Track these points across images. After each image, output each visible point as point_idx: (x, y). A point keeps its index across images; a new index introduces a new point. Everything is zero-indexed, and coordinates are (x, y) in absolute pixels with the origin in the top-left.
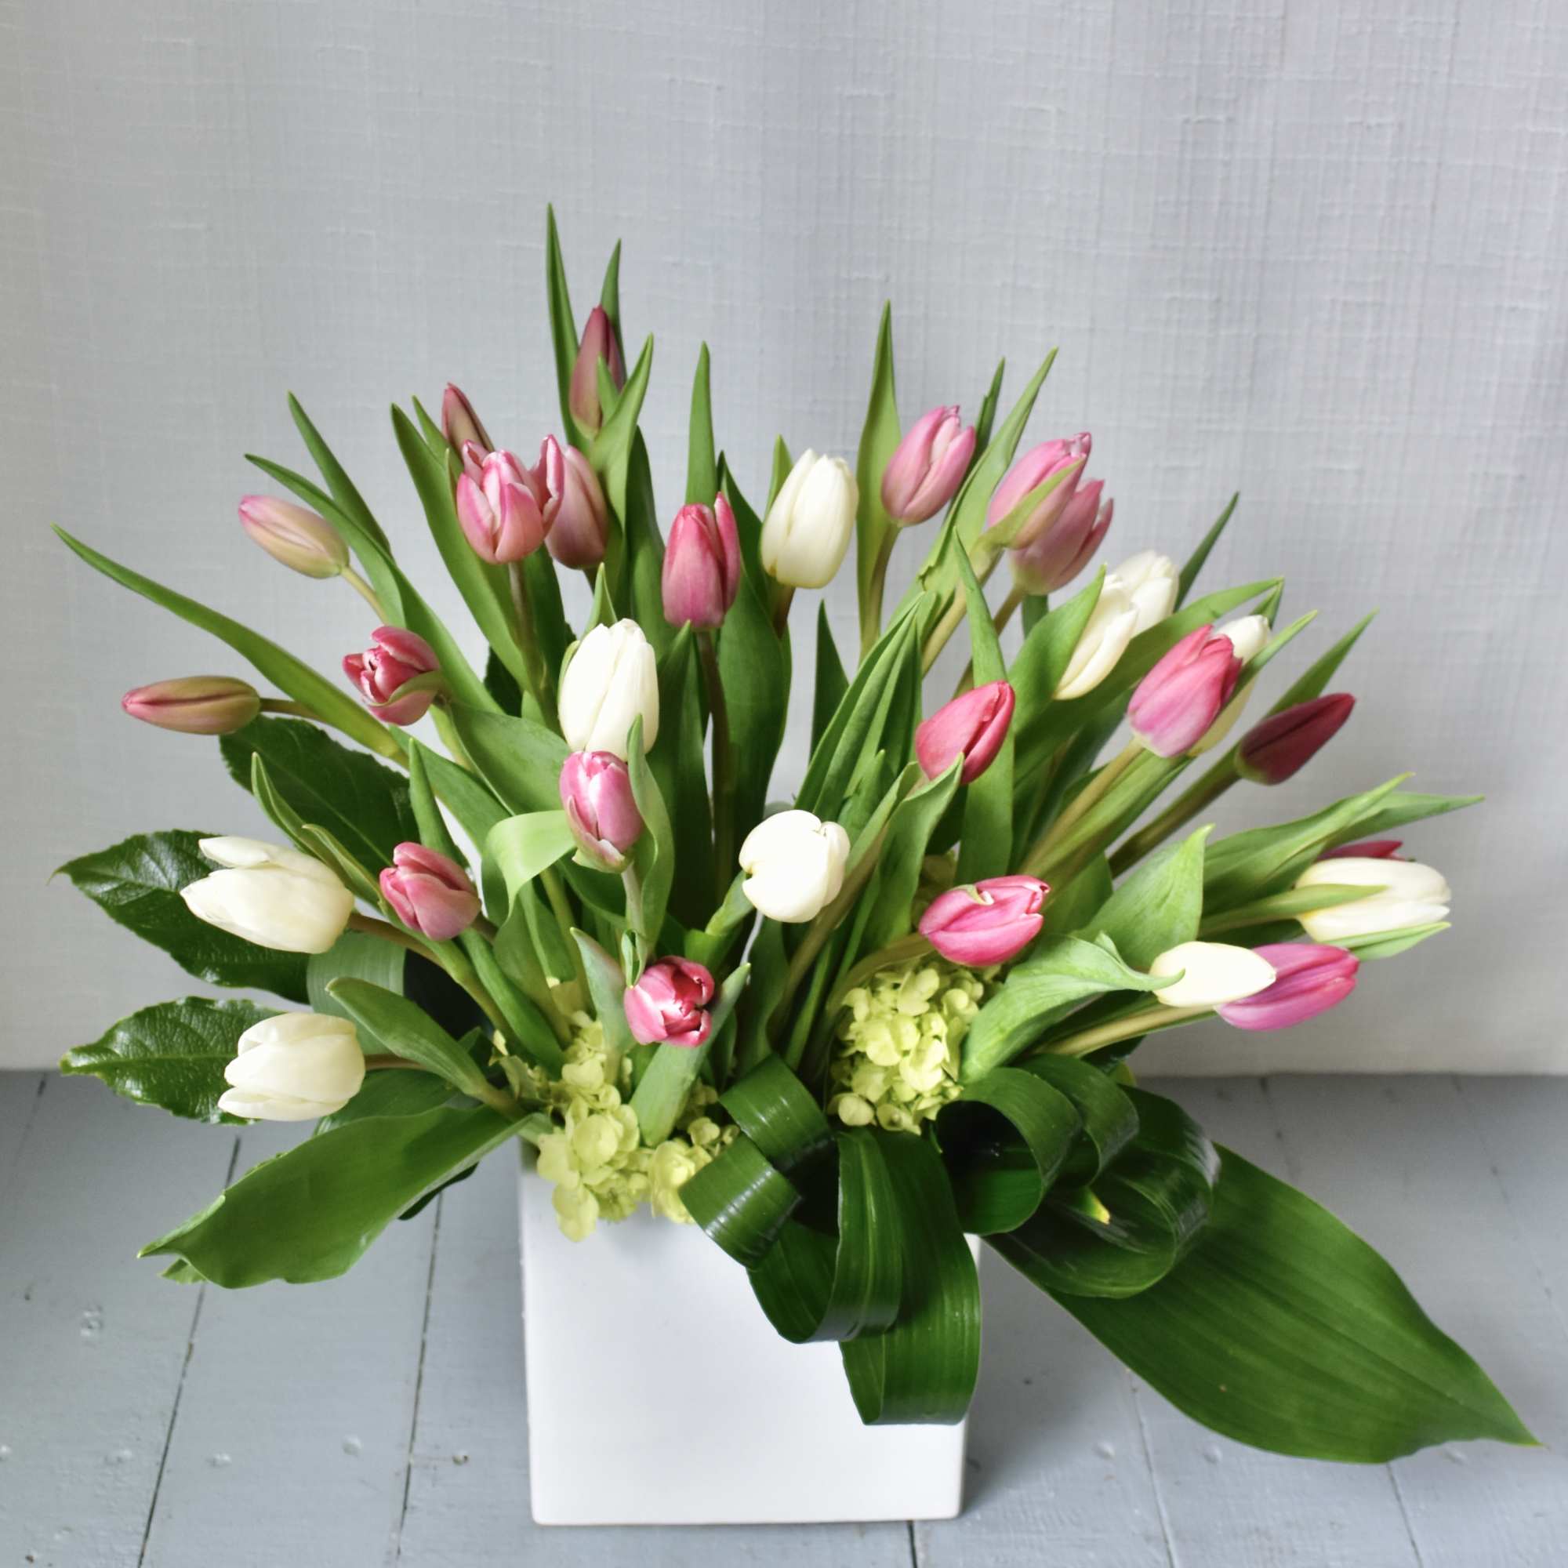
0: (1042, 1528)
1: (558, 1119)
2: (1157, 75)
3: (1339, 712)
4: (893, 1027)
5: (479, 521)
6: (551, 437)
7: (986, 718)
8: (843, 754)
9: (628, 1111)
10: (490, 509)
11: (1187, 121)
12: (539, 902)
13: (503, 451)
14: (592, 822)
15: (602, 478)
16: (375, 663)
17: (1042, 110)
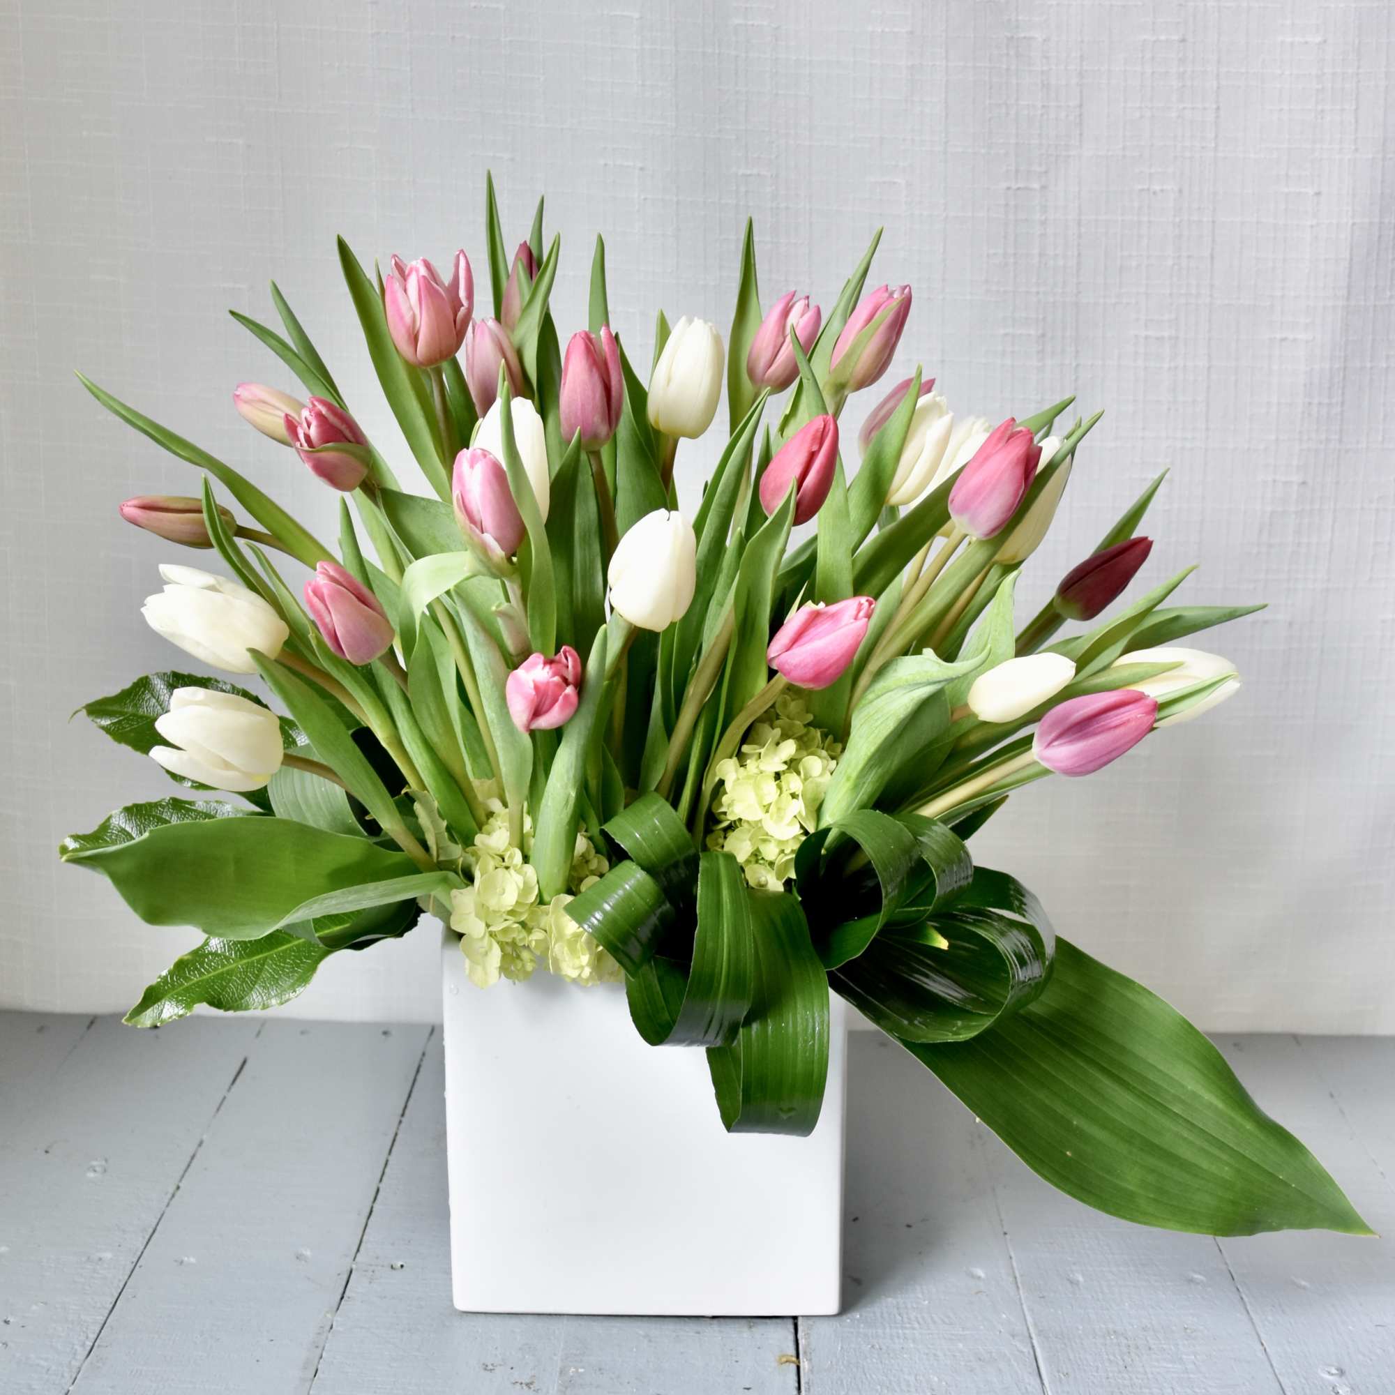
0: (916, 1325)
1: (469, 878)
2: (983, 151)
3: (1138, 550)
4: (757, 787)
5: (402, 318)
6: (462, 251)
7: (815, 448)
8: (708, 540)
9: (529, 869)
10: (411, 308)
11: (1009, 188)
12: (462, 705)
13: (421, 258)
14: (477, 518)
15: (519, 354)
16: (310, 418)
17: (895, 183)
